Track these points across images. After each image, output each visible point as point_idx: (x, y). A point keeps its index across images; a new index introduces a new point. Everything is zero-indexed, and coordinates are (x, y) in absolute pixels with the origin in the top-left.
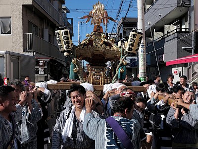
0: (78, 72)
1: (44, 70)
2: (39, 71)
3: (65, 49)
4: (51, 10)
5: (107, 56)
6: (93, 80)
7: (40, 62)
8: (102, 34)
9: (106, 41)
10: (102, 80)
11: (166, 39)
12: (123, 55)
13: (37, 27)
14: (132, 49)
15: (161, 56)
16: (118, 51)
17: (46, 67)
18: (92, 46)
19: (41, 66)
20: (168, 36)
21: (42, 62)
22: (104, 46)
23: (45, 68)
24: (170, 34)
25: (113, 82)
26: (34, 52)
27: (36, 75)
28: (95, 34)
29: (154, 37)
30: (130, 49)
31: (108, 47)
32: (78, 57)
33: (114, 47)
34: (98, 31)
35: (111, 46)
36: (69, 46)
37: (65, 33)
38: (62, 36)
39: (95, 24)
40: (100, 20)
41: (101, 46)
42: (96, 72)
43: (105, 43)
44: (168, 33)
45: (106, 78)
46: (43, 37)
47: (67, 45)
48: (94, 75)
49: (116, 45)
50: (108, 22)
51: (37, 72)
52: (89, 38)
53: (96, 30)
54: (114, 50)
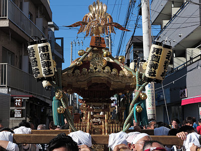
0: (66, 112)
1: (22, 113)
2: (14, 113)
3: (44, 75)
4: (32, 30)
5: (114, 85)
6: (91, 127)
7: (17, 101)
8: (103, 50)
9: (111, 60)
10: (105, 125)
11: (189, 68)
12: (141, 83)
13: (14, 54)
14: (154, 73)
15: (182, 91)
16: (130, 77)
17: (24, 108)
18: (88, 69)
19: (18, 106)
20: (191, 64)
21: (19, 100)
22: (107, 69)
23: (22, 110)
24: (194, 60)
25: (125, 128)
26: (8, 87)
27: (11, 119)
28: (92, 51)
29: (174, 64)
30: (152, 73)
31: (114, 71)
32: (64, 88)
33: (125, 70)
34: (98, 47)
35: (119, 69)
36: (49, 70)
37: (44, 49)
38: (39, 54)
39: (92, 35)
40: (100, 29)
41: (104, 68)
42: (95, 113)
43: (109, 64)
44: (191, 59)
45: (112, 123)
46: (20, 67)
47: (46, 68)
48: (92, 117)
49: (127, 68)
50: (113, 31)
51: (12, 115)
52: (82, 57)
53: (94, 44)
54: (124, 76)
